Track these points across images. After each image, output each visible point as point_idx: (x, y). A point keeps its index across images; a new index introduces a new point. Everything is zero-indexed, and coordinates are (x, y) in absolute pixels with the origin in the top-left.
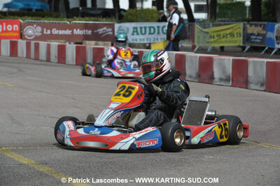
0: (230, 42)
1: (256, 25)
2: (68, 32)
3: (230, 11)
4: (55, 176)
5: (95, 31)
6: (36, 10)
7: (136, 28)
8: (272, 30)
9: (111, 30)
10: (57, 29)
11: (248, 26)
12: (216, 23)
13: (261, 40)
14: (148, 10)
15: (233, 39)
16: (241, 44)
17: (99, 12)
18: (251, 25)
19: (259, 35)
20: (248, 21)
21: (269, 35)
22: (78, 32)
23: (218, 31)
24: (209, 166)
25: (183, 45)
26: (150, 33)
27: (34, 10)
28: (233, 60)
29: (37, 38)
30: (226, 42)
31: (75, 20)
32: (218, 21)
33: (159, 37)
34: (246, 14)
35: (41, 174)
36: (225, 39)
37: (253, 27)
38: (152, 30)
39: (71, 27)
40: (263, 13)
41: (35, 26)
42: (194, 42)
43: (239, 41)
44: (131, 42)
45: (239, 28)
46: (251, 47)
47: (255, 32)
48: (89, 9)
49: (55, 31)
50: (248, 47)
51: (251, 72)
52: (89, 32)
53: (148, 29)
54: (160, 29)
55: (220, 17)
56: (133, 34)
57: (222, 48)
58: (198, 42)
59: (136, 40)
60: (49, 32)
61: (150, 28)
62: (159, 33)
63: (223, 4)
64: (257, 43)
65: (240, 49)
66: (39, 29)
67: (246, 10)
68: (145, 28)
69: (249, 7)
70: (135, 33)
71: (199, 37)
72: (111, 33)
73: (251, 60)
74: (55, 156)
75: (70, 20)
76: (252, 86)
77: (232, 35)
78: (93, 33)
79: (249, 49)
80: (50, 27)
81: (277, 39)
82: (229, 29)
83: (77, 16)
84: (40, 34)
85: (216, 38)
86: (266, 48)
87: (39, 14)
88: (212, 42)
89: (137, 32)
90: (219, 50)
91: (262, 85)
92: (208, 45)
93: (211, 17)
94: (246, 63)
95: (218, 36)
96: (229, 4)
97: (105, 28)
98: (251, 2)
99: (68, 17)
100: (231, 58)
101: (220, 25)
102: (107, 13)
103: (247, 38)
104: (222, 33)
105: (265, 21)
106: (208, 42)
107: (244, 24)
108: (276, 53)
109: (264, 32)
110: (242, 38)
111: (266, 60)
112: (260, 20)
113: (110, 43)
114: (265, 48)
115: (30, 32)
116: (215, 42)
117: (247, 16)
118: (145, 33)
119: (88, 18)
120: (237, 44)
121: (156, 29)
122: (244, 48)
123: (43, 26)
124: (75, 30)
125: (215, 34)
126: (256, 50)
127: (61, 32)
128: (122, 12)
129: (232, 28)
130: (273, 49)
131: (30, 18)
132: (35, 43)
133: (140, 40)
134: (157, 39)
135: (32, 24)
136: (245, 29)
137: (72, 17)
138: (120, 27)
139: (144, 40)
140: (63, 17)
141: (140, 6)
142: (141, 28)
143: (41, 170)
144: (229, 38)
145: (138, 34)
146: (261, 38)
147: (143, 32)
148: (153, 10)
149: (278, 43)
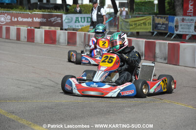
0: (143, 29)
1: (161, 18)
2: (30, 20)
3: (143, 7)
4: (19, 121)
5: (49, 20)
6: (7, 4)
7: (78, 18)
8: (173, 21)
9: (60, 19)
10: (22, 18)
11: (156, 18)
12: (134, 15)
14: (86, 5)
15: (146, 27)
16: (151, 31)
17: (51, 6)
18: (158, 17)
19: (163, 24)
20: (156, 14)
21: (171, 24)
22: (37, 20)
23: (135, 21)
24: (128, 116)
25: (111, 30)
26: (88, 22)
27: (5, 4)
28: (145, 41)
29: (7, 24)
30: (141, 29)
31: (35, 11)
32: (135, 14)
34: (154, 9)
35: (10, 120)
36: (140, 27)
37: (159, 19)
39: (32, 17)
40: (166, 9)
41: (6, 15)
42: (118, 28)
43: (149, 28)
44: (74, 27)
45: (150, 19)
46: (158, 33)
47: (161, 22)
48: (45, 4)
49: (20, 19)
50: (155, 33)
51: (157, 50)
52: (45, 20)
53: (86, 19)
55: (137, 12)
56: (76, 22)
57: (138, 33)
58: (122, 29)
60: (16, 20)
61: (88, 18)
63: (139, 3)
64: (162, 30)
65: (150, 34)
66: (9, 17)
67: (154, 7)
68: (84, 18)
69: (157, 5)
70: (77, 22)
71: (121, 25)
72: (60, 21)
73: (157, 41)
74: (20, 107)
75: (31, 11)
76: (158, 60)
77: (145, 24)
78: (47, 20)
79: (156, 34)
80: (17, 16)
82: (143, 20)
83: (36, 9)
84: (10, 21)
85: (134, 26)
86: (169, 34)
87: (9, 6)
88: (131, 29)
89: (78, 20)
90: (136, 34)
91: (165, 59)
92: (128, 31)
93: (130, 11)
94: (154, 43)
95: (135, 24)
96: (143, 3)
97: (56, 18)
98: (158, 1)
99: (30, 9)
100: (144, 40)
101: (137, 17)
102: (57, 7)
103: (155, 26)
104: (138, 22)
105: (168, 14)
106: (128, 29)
107: (153, 17)
108: (174, 37)
109: (167, 22)
110: (151, 26)
111: (168, 42)
112: (164, 14)
113: (59, 28)
114: (167, 33)
115: (2, 19)
116: (133, 29)
117: (155, 11)
119: (44, 10)
120: (148, 31)
122: (153, 33)
123: (12, 15)
124: (34, 19)
125: (133, 23)
126: (162, 35)
127: (25, 20)
128: (68, 7)
129: (145, 19)
130: (173, 34)
131: (3, 9)
132: (6, 27)
133: (81, 26)
135: (4, 14)
136: (153, 20)
137: (33, 9)
140: (26, 9)
141: (81, 2)
143: (9, 117)
144: (143, 26)
145: (79, 22)
146: (165, 26)
147: (83, 21)
148: (90, 6)
149: (177, 30)
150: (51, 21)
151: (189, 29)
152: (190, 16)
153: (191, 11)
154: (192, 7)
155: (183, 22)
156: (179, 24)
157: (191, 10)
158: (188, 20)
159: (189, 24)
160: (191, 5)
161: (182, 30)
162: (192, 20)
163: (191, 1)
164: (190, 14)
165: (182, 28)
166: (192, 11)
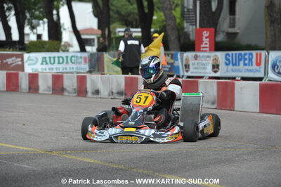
5: (5, 61)
7: (45, 58)
9: (20, 59)
13: (170, 68)
21: (178, 63)
26: (59, 63)
33: (68, 66)
38: (61, 60)
42: (103, 71)
44: (41, 71)
53: (56, 59)
54: (69, 59)
56: (42, 64)
59: (45, 69)
61: (59, 57)
62: (67, 62)
64: (166, 71)
68: (54, 58)
70: (44, 63)
71: (108, 66)
72: (20, 63)
78: (1, 63)
81: (186, 68)
89: (46, 61)
97: (14, 58)
105: (173, 50)
109: (172, 61)
114: (173, 75)
118: (54, 63)
121: (65, 59)
133: (50, 69)
134: (66, 69)
138: (29, 57)
139: (53, 69)
142: (50, 58)
145: (47, 64)
146: (169, 66)
147: (52, 62)
149: (187, 71)
150: (7, 63)
151: (204, 68)
152: (205, 51)
153: (206, 46)
154: (208, 39)
155: (196, 59)
156: (191, 63)
157: (206, 44)
158: (203, 57)
159: (204, 62)
160: (206, 38)
161: (195, 71)
162: (208, 57)
163: (205, 32)
164: (204, 49)
165: (195, 68)
166: (208, 46)
